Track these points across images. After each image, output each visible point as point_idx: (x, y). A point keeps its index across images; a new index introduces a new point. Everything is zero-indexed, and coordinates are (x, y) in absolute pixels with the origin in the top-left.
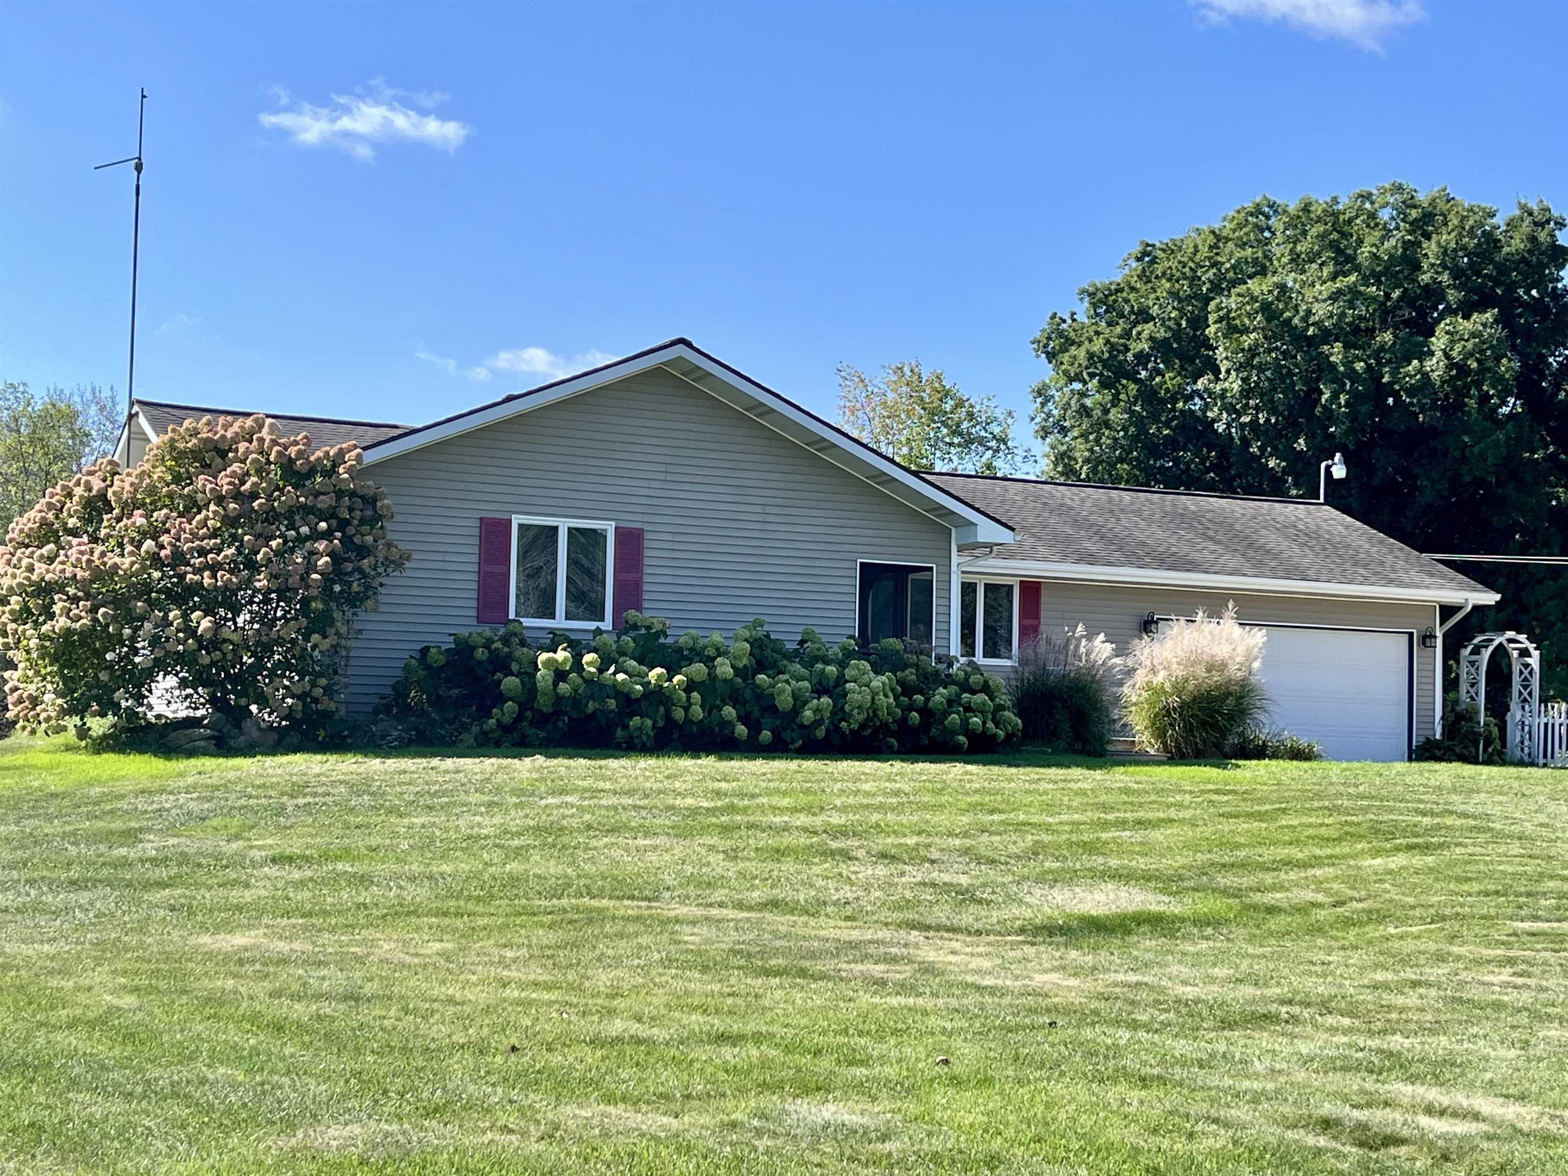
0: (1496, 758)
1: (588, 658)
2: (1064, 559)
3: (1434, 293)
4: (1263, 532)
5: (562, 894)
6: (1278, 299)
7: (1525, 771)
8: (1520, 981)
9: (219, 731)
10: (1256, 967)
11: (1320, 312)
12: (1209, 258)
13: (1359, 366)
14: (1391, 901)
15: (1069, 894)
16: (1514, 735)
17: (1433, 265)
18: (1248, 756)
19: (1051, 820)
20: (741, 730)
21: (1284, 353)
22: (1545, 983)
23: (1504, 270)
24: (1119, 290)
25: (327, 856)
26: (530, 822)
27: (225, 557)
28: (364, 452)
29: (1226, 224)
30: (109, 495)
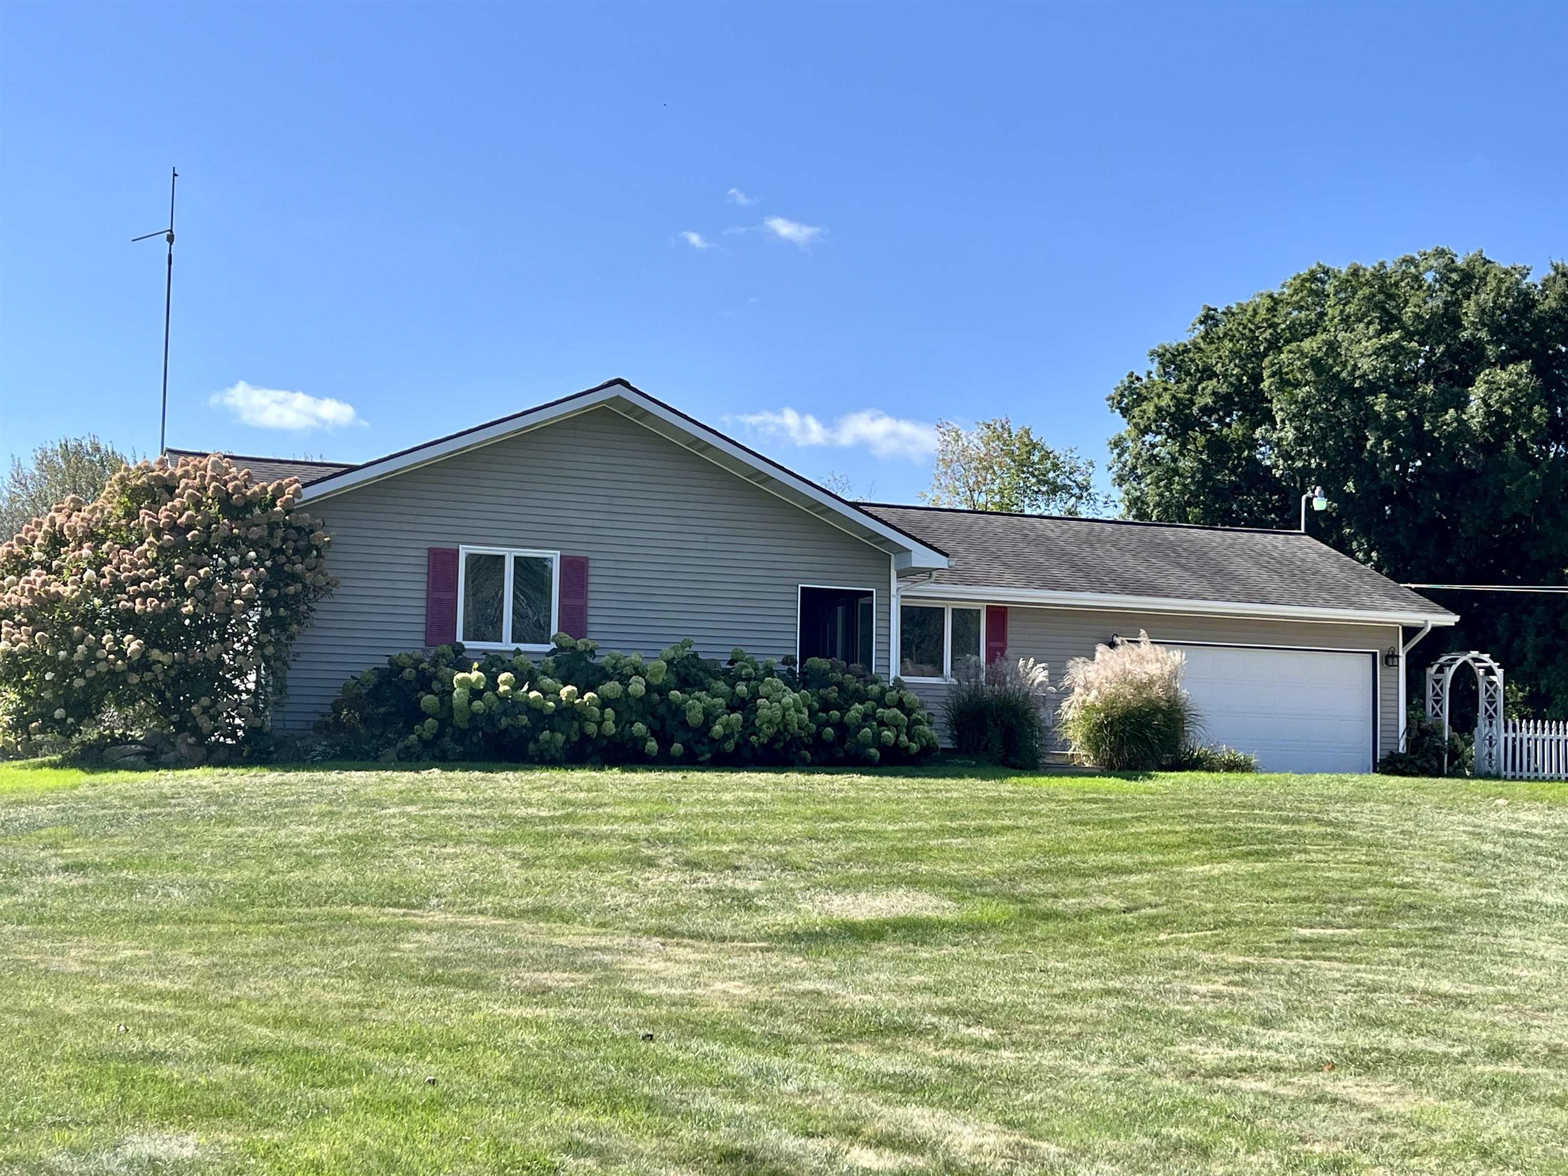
1: (503, 677)
2: (1028, 584)
3: (1475, 349)
4: (1236, 560)
5: (326, 902)
6: (1326, 354)
8: (1228, 990)
9: (154, 747)
11: (1365, 367)
12: (1267, 320)
13: (1402, 414)
14: (1187, 907)
15: (849, 900)
17: (1473, 323)
19: (890, 827)
20: (652, 745)
21: (1333, 404)
23: (1537, 325)
24: (1186, 351)
25: (121, 863)
26: (351, 832)
27: (157, 585)
28: (305, 486)
29: (1285, 290)
30: (65, 529)
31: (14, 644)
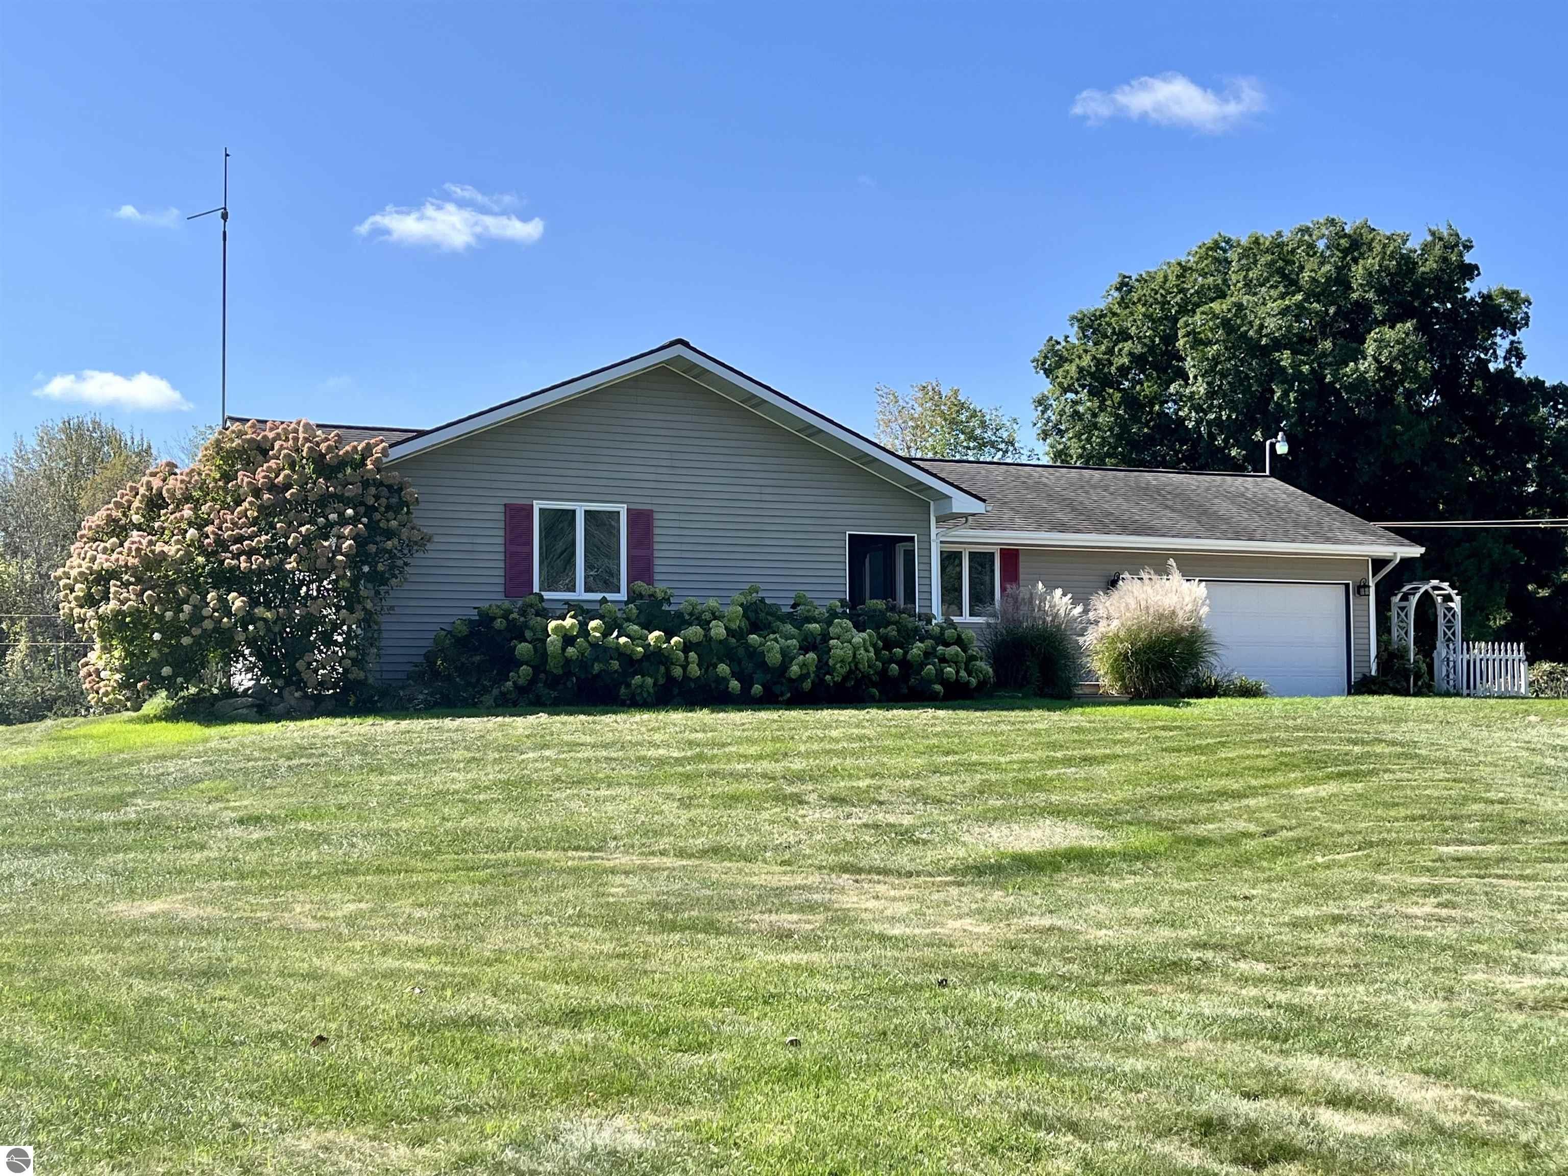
0: (1425, 690)
1: (593, 624)
2: (1037, 528)
3: (1363, 307)
4: (1216, 501)
5: (509, 847)
6: (1235, 315)
7: (1449, 701)
8: (1444, 912)
9: (263, 699)
10: (1177, 905)
11: (1272, 326)
12: (1177, 286)
13: (1305, 369)
14: (1320, 828)
15: (1006, 831)
16: (1440, 670)
17: (1361, 285)
18: (1199, 695)
19: (1002, 760)
20: (735, 684)
21: (1241, 360)
22: (1470, 915)
23: (1418, 287)
24: (1103, 316)
25: (294, 815)
26: (502, 776)
27: (259, 542)
28: (391, 446)
29: (1190, 258)
30: (164, 492)
31: (123, 603)
